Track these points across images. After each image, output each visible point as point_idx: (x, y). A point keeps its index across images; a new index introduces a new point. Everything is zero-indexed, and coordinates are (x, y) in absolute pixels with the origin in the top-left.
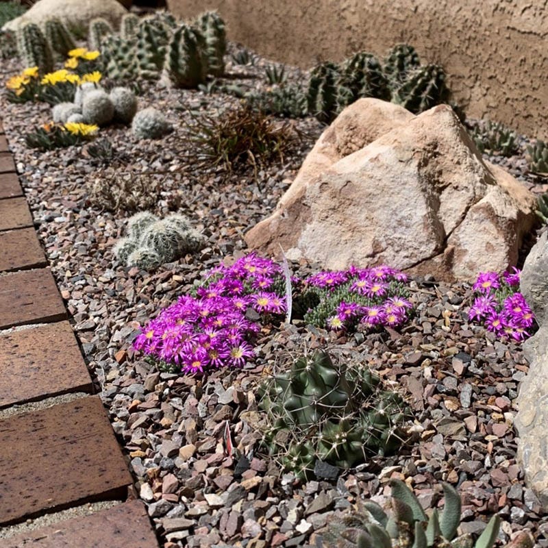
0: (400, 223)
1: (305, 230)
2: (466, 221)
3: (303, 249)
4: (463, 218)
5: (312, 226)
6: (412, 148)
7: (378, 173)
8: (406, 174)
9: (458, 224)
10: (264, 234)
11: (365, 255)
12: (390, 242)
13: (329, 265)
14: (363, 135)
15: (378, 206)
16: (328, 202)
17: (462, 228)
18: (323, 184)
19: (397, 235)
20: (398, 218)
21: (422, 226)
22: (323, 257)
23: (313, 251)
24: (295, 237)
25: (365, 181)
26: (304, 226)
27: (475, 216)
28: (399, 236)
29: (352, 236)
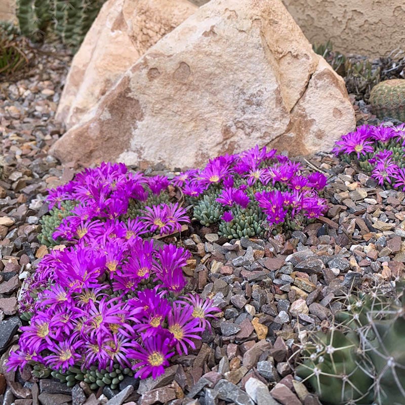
0: (249, 102)
1: (135, 128)
2: (309, 90)
3: (139, 151)
4: (307, 87)
5: (144, 122)
6: (249, 16)
7: (216, 49)
8: (250, 45)
9: (303, 94)
10: (84, 142)
11: (215, 144)
12: (240, 125)
13: (173, 163)
14: (158, 19)
15: (221, 86)
16: (161, 90)
17: (307, 98)
18: (151, 69)
19: (247, 116)
20: (247, 97)
21: (274, 101)
22: (165, 156)
23: (152, 151)
24: (125, 138)
25: (201, 60)
26: (133, 124)
27: (320, 83)
28: (250, 117)
29: (195, 127)
